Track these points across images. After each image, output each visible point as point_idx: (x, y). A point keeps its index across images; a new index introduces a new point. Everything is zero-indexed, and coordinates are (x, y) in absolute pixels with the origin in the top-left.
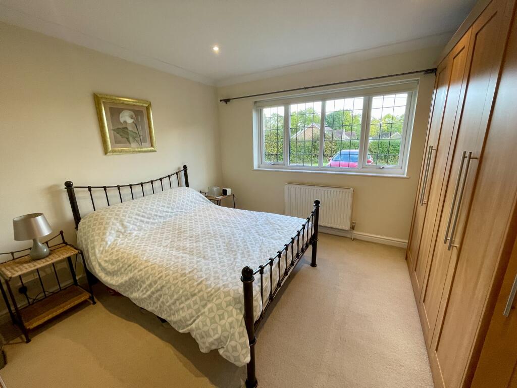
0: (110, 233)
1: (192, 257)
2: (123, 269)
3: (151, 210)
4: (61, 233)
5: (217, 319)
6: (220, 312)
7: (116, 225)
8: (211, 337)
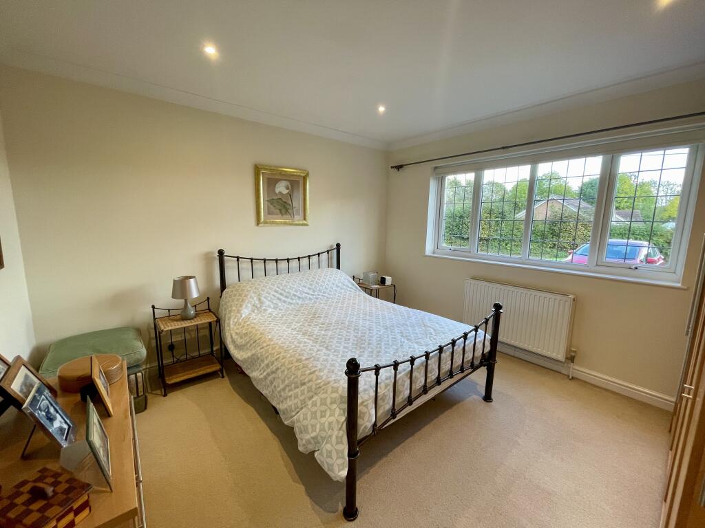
0: (246, 306)
1: (314, 344)
2: (248, 345)
3: (291, 288)
4: (208, 299)
5: (318, 414)
6: (323, 408)
7: (253, 299)
8: (308, 433)
